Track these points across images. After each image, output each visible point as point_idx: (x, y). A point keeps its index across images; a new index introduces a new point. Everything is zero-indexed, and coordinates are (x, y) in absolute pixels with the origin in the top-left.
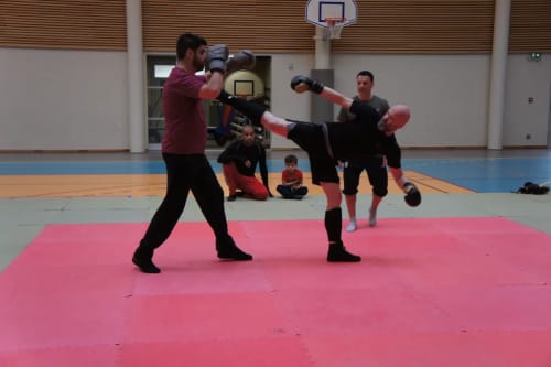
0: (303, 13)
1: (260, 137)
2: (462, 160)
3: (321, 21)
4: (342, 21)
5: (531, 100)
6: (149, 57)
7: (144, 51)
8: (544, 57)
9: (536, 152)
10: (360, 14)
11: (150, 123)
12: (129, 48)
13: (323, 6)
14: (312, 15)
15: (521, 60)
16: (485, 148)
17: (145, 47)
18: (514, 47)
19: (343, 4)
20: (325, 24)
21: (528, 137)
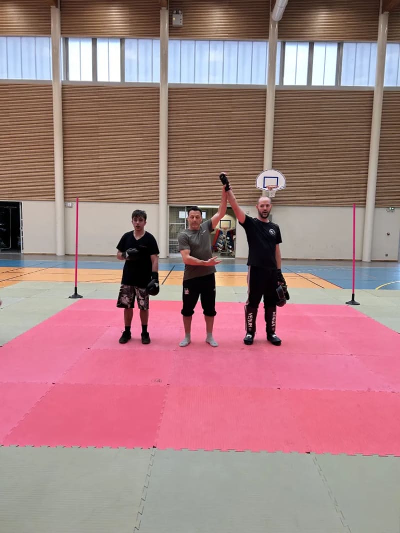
0: (255, 183)
1: (231, 251)
2: (343, 268)
3: (264, 187)
4: (276, 187)
5: (388, 234)
6: (170, 207)
7: (168, 204)
8: (396, 210)
9: (389, 264)
10: (287, 184)
11: (170, 242)
12: (160, 202)
13: (266, 179)
14: (259, 184)
15: (383, 211)
16: (361, 261)
17: (168, 201)
18: (378, 204)
19: (277, 178)
20: (267, 189)
21: (387, 255)
